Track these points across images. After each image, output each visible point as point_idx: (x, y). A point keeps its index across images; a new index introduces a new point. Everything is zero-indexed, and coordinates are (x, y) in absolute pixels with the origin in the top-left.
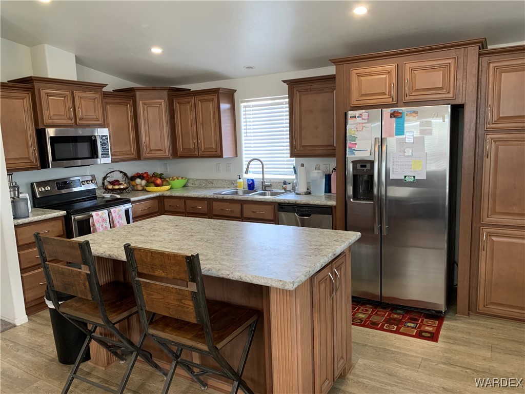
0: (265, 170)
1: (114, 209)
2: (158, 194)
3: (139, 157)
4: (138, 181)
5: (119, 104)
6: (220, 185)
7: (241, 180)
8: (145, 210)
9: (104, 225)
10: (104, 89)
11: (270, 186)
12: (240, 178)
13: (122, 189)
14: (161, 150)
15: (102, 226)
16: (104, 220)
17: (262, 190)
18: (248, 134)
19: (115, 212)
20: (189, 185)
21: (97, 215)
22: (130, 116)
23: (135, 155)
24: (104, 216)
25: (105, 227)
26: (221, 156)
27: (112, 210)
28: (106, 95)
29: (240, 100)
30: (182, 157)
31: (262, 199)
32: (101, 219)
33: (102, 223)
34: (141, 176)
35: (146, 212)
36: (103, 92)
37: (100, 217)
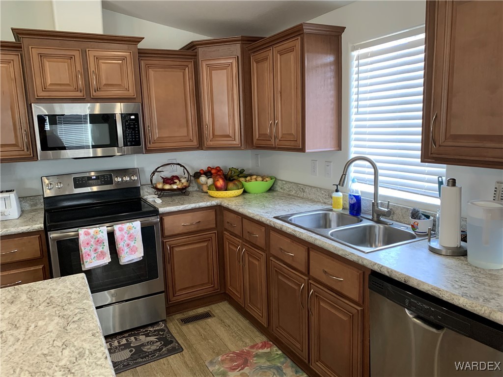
0: (380, 178)
1: (120, 226)
2: (214, 202)
3: (201, 145)
4: (203, 179)
5: (171, 67)
6: (312, 196)
7: (340, 194)
8: (192, 224)
9: (100, 249)
10: (141, 45)
11: (388, 214)
12: (337, 191)
13: (174, 190)
14: (228, 136)
15: (96, 250)
16: (99, 242)
17: (372, 220)
18: (360, 110)
19: (121, 230)
20: (278, 189)
21: (87, 234)
22: (189, 85)
23: (195, 143)
24: (100, 236)
25: (101, 252)
26: (302, 149)
27: (117, 227)
28: (144, 54)
29: (350, 46)
30: (259, 147)
31: (339, 250)
32: (93, 240)
33: (94, 247)
34: (208, 173)
35: (193, 228)
36: (139, 49)
37: (92, 237)
